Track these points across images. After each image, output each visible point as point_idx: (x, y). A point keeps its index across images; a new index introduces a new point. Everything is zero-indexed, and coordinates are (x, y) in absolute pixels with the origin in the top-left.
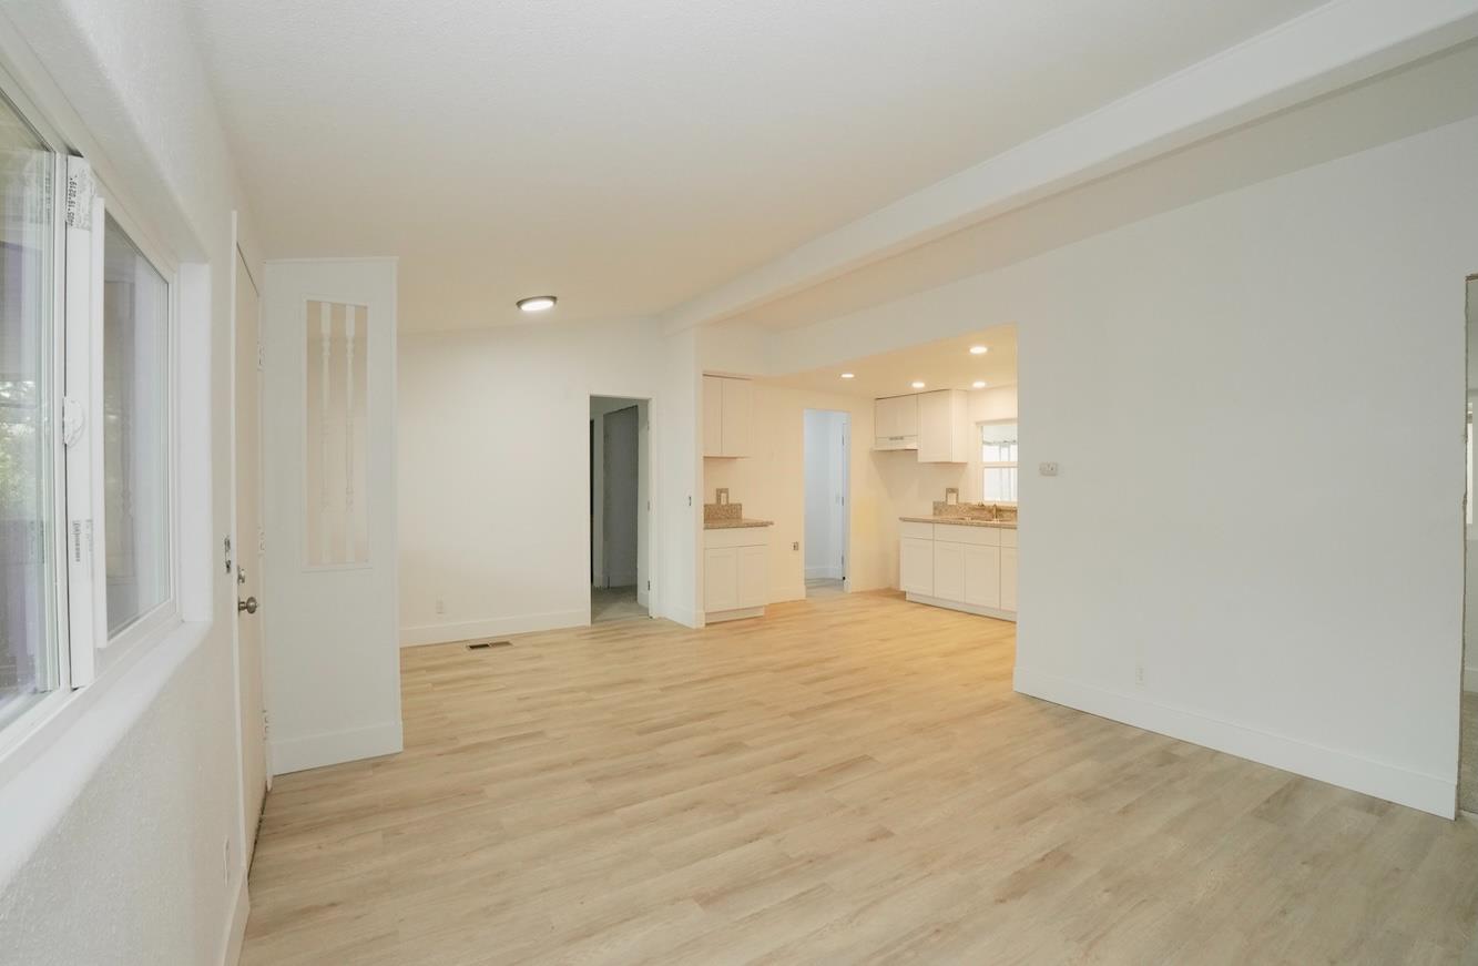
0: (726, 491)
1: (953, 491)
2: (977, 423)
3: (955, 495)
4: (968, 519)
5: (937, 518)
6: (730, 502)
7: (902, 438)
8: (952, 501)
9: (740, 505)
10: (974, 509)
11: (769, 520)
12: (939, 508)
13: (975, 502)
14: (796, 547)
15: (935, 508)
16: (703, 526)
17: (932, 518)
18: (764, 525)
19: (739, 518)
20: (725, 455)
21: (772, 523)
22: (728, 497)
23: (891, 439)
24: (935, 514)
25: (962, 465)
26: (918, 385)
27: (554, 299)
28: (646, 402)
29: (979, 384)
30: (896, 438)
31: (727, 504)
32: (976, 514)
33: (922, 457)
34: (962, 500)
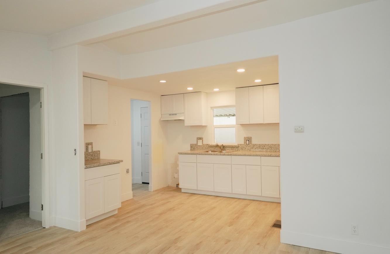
0: (91, 144)
1: (200, 139)
2: (211, 108)
3: (201, 140)
4: (210, 152)
5: (192, 152)
6: (94, 150)
7: (176, 114)
8: (200, 143)
9: (99, 151)
10: (212, 146)
11: (121, 159)
12: (193, 147)
13: (214, 144)
14: (128, 171)
15: (191, 147)
16: (84, 166)
17: (189, 152)
18: (118, 162)
19: (99, 159)
20: (92, 124)
21: (122, 161)
22: (92, 147)
23: (170, 115)
24: (191, 150)
25: (205, 127)
26: (190, 89)
29: (216, 90)
30: (173, 115)
31: (92, 152)
32: (213, 149)
33: (187, 123)
34: (205, 143)
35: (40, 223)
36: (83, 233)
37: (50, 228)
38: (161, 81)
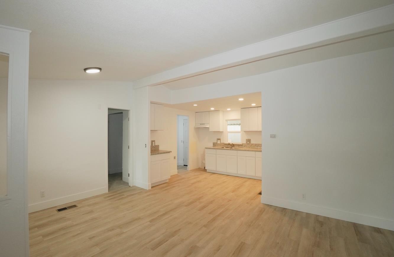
0: (154, 141)
1: (219, 139)
2: (226, 120)
3: (220, 140)
4: (225, 148)
5: (214, 147)
6: (156, 145)
7: (204, 124)
8: (219, 142)
9: (159, 146)
10: (226, 144)
11: (171, 151)
12: (214, 144)
13: (227, 143)
14: (175, 158)
15: (213, 144)
16: (150, 154)
17: (212, 147)
18: (169, 152)
19: (158, 150)
20: (155, 130)
21: (171, 152)
22: (155, 143)
23: (201, 124)
24: (213, 146)
25: (222, 132)
26: (212, 109)
27: (100, 69)
28: (127, 111)
29: (229, 109)
30: (202, 124)
31: (155, 146)
32: (227, 146)
33: (211, 130)
34: (222, 142)
35: (128, 184)
36: (149, 191)
37: (133, 186)
38: (194, 105)
